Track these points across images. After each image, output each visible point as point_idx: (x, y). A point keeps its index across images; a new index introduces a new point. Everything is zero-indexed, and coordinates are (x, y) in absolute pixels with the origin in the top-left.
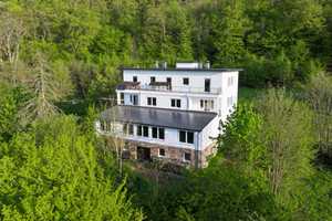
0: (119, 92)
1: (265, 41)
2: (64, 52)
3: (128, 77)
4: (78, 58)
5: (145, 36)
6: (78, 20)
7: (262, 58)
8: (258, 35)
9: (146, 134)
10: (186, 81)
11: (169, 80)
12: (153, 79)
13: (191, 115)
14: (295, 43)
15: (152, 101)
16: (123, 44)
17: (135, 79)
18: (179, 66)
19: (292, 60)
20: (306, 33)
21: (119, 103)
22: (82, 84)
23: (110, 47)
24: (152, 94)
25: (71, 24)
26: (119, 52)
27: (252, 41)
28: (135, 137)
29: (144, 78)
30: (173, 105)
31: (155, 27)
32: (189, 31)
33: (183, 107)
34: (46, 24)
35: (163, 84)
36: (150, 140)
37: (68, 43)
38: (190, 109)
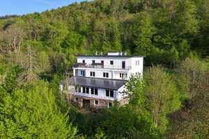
0: (74, 69)
1: (164, 40)
3: (80, 60)
4: (54, 50)
6: (55, 28)
7: (162, 50)
9: (88, 92)
10: (112, 63)
11: (102, 62)
12: (94, 61)
13: (114, 82)
14: (181, 41)
15: (93, 74)
16: (81, 42)
17: (84, 61)
18: (109, 54)
19: (179, 51)
20: (188, 36)
21: (74, 75)
23: (73, 43)
24: (92, 70)
25: (51, 31)
26: (78, 47)
27: (157, 40)
28: (81, 94)
29: (89, 61)
30: (104, 76)
31: (99, 32)
32: (119, 35)
33: (110, 77)
34: (37, 30)
35: (99, 64)
36: (90, 95)
38: (114, 78)
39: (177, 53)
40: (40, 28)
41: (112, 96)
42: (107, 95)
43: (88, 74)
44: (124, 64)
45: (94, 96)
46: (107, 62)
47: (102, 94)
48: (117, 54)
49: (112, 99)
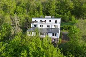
0: (31, 24)
1: (61, 11)
2: (7, 13)
3: (34, 20)
5: (30, 9)
8: (59, 9)
10: (50, 21)
11: (45, 21)
15: (41, 26)
17: (36, 20)
18: (46, 17)
19: (68, 16)
21: (32, 27)
24: (41, 24)
26: (23, 13)
27: (58, 11)
29: (38, 20)
30: (47, 27)
32: (42, 8)
38: (52, 28)
48: (50, 17)
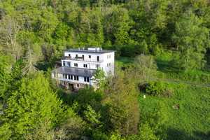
0: (62, 61)
2: (38, 37)
3: (66, 54)
4: (46, 41)
5: (80, 30)
7: (137, 42)
8: (135, 31)
9: (72, 79)
11: (83, 56)
12: (77, 55)
13: (92, 71)
14: (152, 35)
15: (76, 65)
17: (69, 55)
18: (89, 49)
19: (148, 44)
20: (158, 30)
21: (63, 65)
22: (48, 55)
23: (62, 35)
24: (76, 62)
25: (42, 23)
27: (133, 34)
28: (68, 80)
29: (73, 55)
30: (84, 67)
31: (84, 25)
33: (88, 67)
35: (81, 58)
36: (73, 81)
37: (40, 33)
38: (91, 68)
39: (146, 46)
40: (32, 19)
41: (88, 81)
42: (85, 80)
43: (72, 65)
44: (98, 57)
45: (76, 81)
46: (86, 56)
47: (81, 80)
49: (88, 83)
